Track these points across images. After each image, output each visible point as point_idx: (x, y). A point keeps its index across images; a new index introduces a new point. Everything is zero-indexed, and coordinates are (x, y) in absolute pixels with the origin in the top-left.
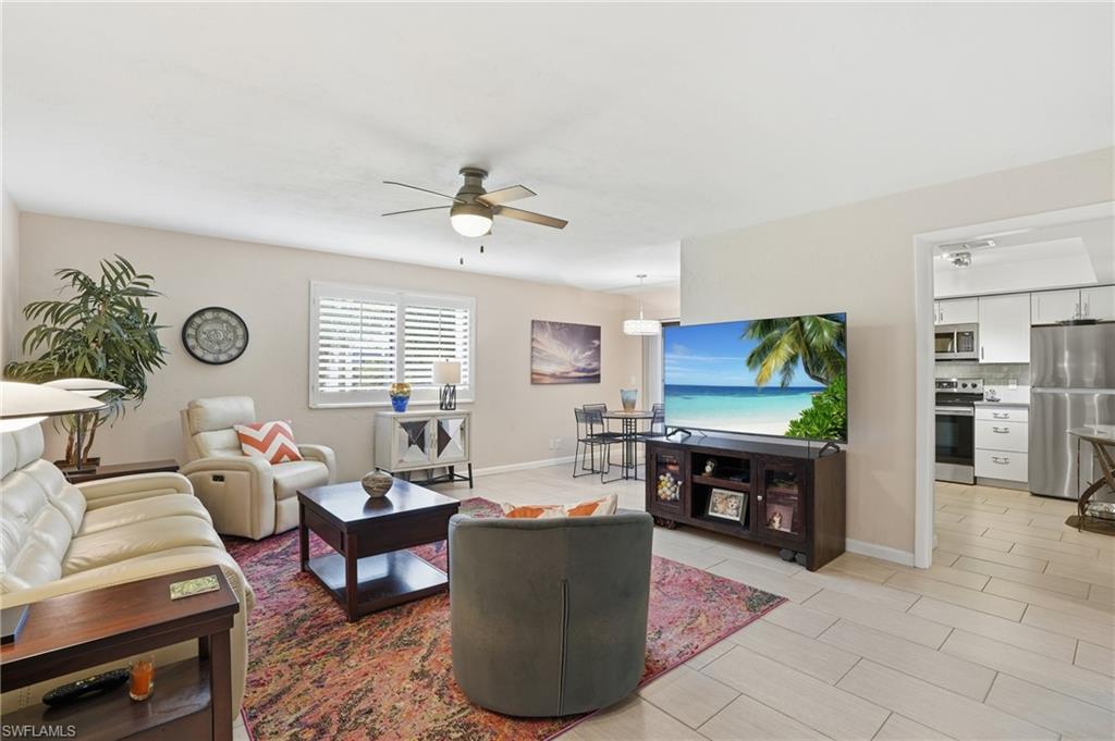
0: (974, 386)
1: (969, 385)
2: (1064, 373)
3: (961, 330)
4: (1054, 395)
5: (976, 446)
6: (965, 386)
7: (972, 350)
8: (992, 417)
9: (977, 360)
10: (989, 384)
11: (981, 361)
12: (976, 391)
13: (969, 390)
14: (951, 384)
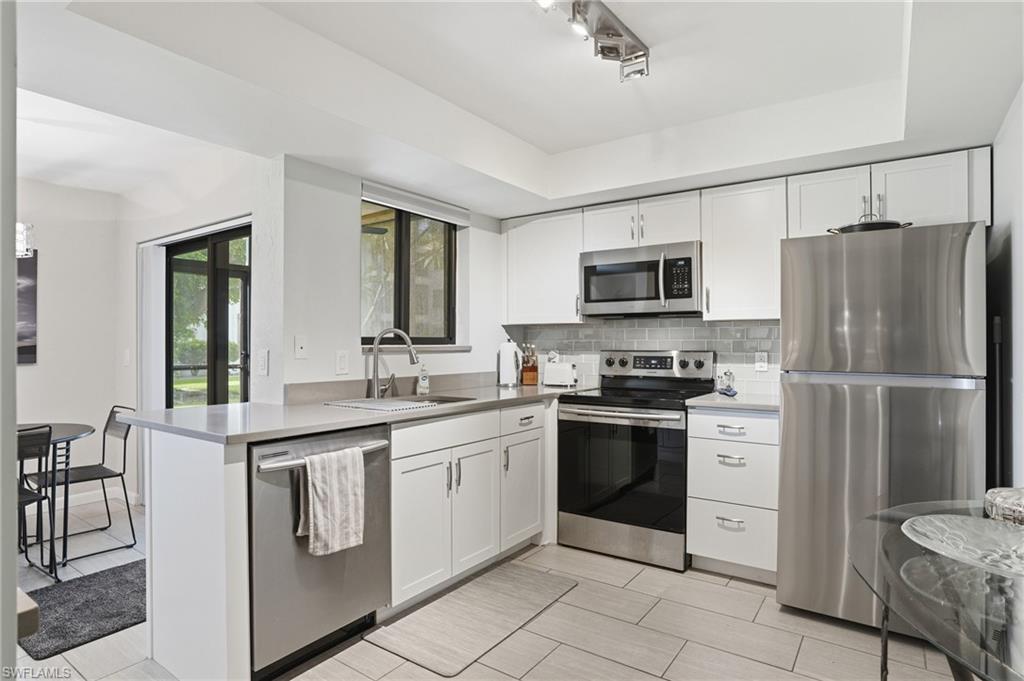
0: (700, 365)
1: (692, 365)
2: (844, 341)
3: (671, 257)
4: (832, 387)
5: (689, 493)
6: (684, 365)
7: (689, 295)
8: (715, 432)
9: (698, 314)
10: (725, 360)
11: (706, 317)
12: (702, 374)
13: (693, 372)
14: (664, 362)
